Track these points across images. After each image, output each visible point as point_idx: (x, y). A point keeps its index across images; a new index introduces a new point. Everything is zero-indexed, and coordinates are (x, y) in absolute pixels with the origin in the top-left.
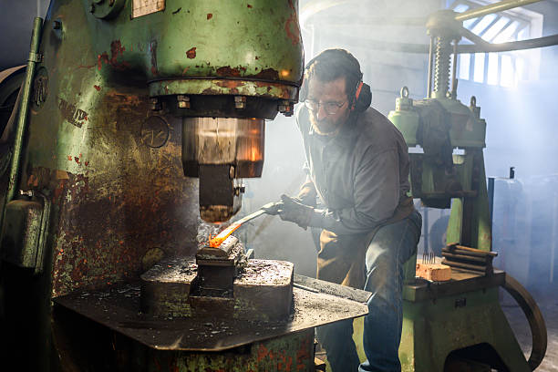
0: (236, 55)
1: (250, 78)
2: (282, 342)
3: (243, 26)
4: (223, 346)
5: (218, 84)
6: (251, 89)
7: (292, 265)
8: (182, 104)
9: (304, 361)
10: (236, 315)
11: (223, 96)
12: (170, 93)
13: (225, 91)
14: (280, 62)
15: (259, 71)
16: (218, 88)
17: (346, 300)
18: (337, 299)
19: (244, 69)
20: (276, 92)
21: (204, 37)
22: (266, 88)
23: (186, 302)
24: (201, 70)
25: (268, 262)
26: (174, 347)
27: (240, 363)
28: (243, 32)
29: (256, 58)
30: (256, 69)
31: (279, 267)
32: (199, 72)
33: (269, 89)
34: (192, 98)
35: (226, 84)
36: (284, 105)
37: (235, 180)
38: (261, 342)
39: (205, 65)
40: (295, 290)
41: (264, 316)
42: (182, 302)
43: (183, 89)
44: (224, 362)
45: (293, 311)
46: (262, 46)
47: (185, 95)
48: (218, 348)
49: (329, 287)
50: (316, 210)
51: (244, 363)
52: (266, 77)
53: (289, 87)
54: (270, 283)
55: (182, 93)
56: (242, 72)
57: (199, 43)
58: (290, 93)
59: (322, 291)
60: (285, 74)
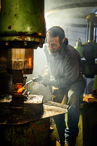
0: (24, 28)
1: (29, 35)
2: (40, 122)
3: (26, 18)
4: (20, 123)
5: (18, 38)
6: (29, 39)
7: (42, 97)
8: (7, 44)
9: (47, 128)
10: (24, 113)
11: (20, 41)
12: (3, 40)
13: (21, 39)
14: (39, 30)
15: (32, 33)
16: (18, 39)
17: (60, 108)
18: (57, 108)
19: (27, 32)
20: (37, 40)
21: (14, 22)
22: (34, 39)
23: (8, 109)
24: (13, 33)
25: (35, 96)
26: (5, 123)
27: (26, 129)
28: (27, 21)
29: (31, 29)
30: (31, 32)
31: (38, 97)
32: (12, 34)
33: (35, 39)
34: (10, 42)
35: (21, 38)
36: (40, 44)
37: (24, 75)
38: (32, 122)
39: (14, 31)
40: (44, 105)
41: (34, 113)
42: (7, 109)
43: (7, 39)
44: (21, 128)
45: (43, 112)
46: (33, 25)
47: (8, 41)
48: (19, 124)
49: (55, 104)
50: (50, 80)
51: (27, 128)
52: (34, 35)
53: (41, 39)
54: (35, 103)
55: (7, 40)
56: (26, 34)
57: (12, 24)
58: (42, 40)
59: (53, 105)
60: (40, 34)
